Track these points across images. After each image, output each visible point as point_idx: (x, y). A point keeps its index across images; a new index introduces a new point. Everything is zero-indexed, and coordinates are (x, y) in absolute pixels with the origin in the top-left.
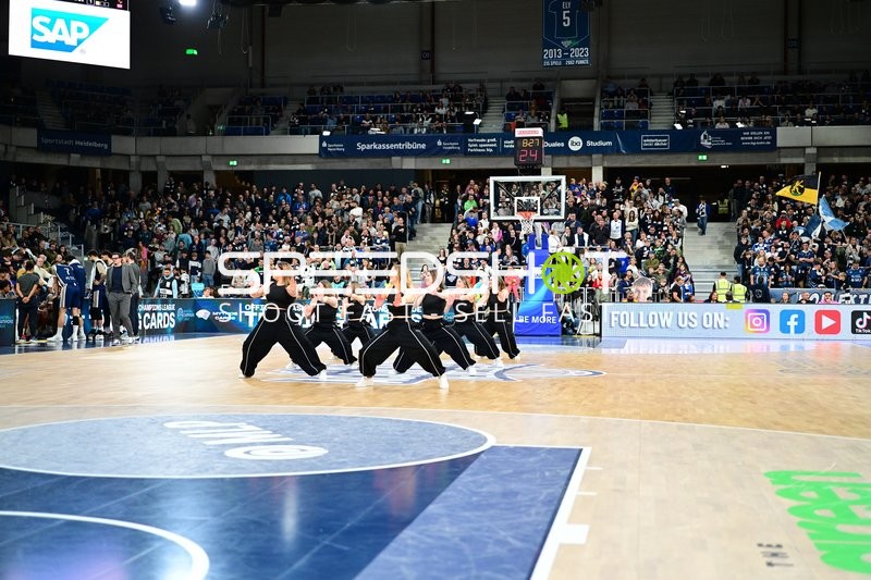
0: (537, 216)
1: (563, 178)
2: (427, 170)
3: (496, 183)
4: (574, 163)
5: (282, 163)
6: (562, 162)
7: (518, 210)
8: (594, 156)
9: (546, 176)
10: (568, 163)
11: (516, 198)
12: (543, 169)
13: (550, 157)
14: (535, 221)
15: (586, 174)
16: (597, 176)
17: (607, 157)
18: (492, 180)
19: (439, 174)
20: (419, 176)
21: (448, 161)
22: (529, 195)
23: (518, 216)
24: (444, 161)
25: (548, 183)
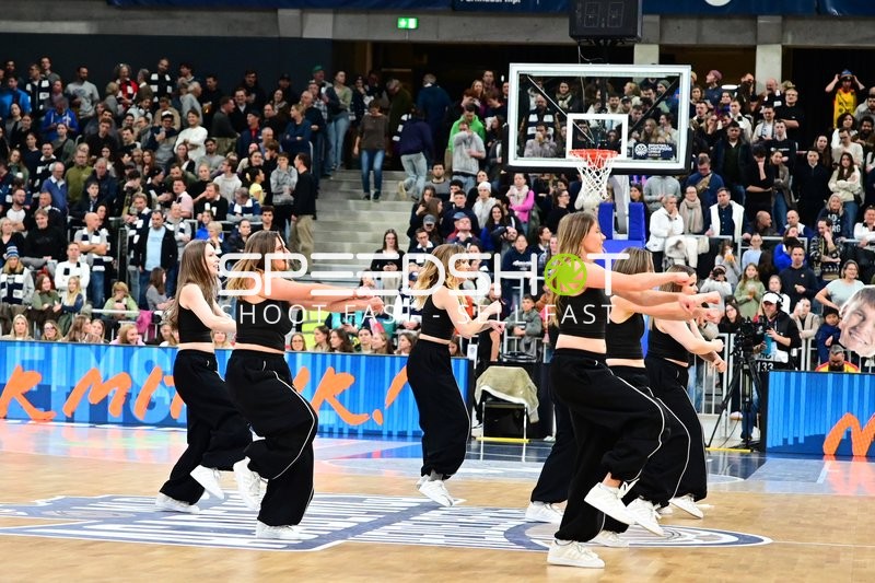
0: (621, 160)
1: (685, 73)
2: (363, 43)
3: (524, 80)
4: (714, 35)
5: (19, 18)
6: (684, 32)
7: (576, 145)
8: (762, 21)
9: (645, 66)
10: (699, 34)
11: (571, 117)
12: (637, 48)
13: (656, 18)
14: (615, 172)
15: (743, 61)
16: (768, 67)
17: (791, 23)
18: (516, 69)
19: (390, 54)
20: (340, 55)
21: (412, 23)
22: (602, 110)
23: (572, 160)
24: (402, 23)
25: (647, 83)
